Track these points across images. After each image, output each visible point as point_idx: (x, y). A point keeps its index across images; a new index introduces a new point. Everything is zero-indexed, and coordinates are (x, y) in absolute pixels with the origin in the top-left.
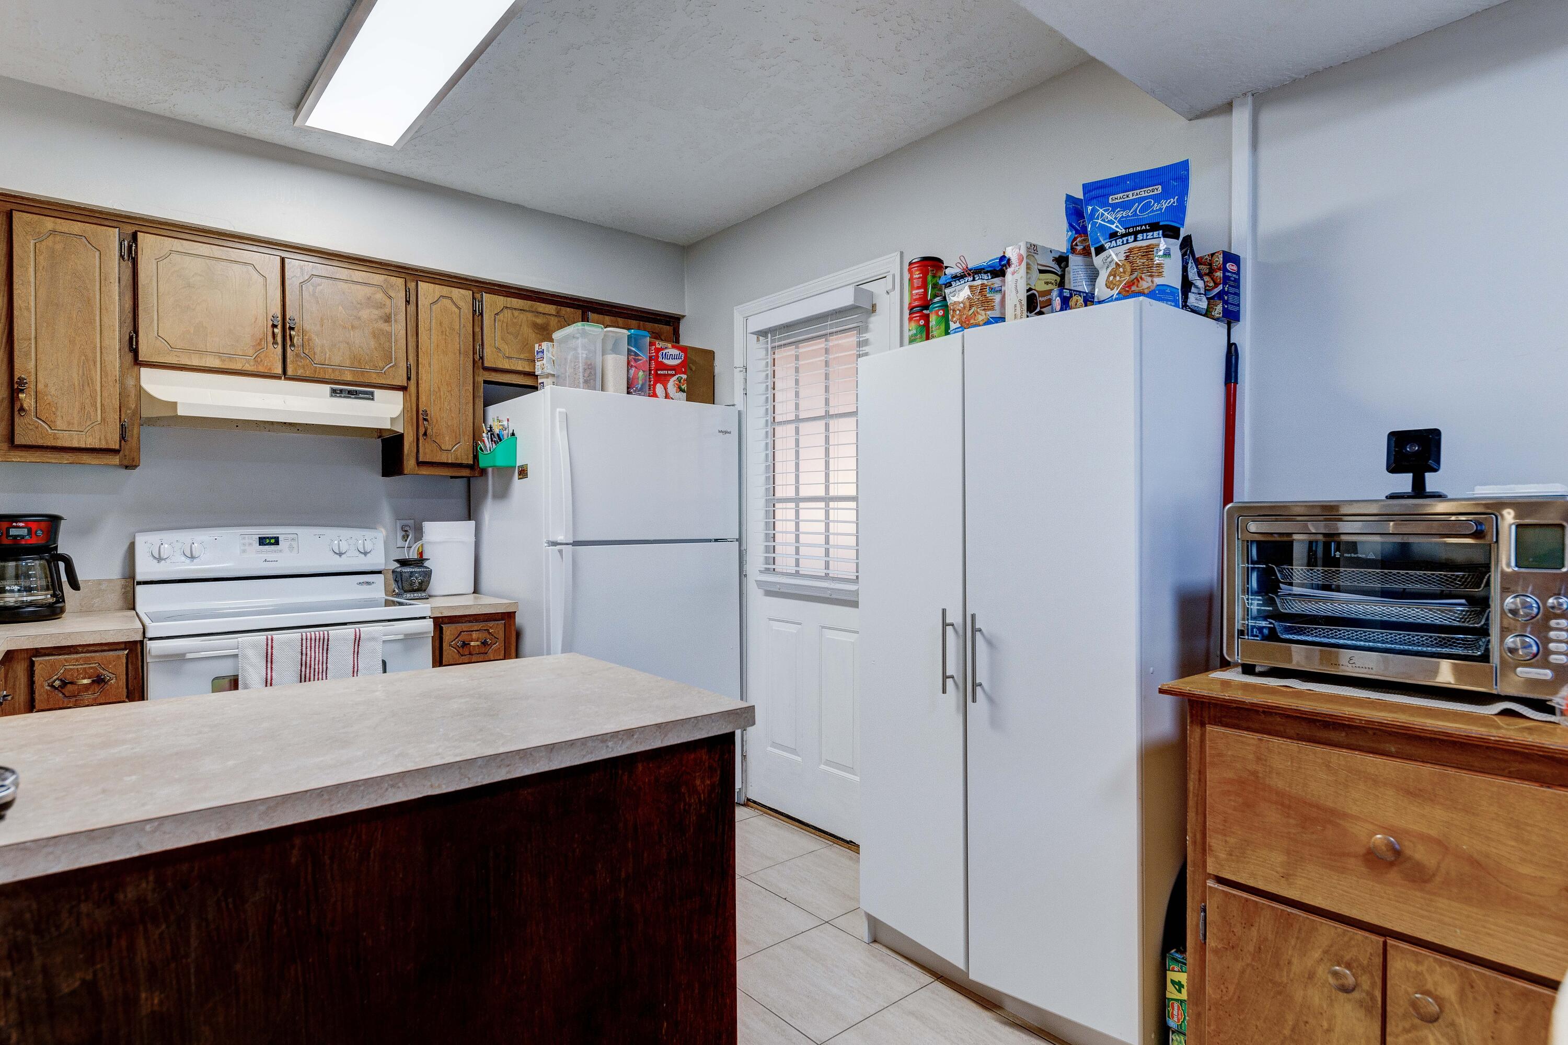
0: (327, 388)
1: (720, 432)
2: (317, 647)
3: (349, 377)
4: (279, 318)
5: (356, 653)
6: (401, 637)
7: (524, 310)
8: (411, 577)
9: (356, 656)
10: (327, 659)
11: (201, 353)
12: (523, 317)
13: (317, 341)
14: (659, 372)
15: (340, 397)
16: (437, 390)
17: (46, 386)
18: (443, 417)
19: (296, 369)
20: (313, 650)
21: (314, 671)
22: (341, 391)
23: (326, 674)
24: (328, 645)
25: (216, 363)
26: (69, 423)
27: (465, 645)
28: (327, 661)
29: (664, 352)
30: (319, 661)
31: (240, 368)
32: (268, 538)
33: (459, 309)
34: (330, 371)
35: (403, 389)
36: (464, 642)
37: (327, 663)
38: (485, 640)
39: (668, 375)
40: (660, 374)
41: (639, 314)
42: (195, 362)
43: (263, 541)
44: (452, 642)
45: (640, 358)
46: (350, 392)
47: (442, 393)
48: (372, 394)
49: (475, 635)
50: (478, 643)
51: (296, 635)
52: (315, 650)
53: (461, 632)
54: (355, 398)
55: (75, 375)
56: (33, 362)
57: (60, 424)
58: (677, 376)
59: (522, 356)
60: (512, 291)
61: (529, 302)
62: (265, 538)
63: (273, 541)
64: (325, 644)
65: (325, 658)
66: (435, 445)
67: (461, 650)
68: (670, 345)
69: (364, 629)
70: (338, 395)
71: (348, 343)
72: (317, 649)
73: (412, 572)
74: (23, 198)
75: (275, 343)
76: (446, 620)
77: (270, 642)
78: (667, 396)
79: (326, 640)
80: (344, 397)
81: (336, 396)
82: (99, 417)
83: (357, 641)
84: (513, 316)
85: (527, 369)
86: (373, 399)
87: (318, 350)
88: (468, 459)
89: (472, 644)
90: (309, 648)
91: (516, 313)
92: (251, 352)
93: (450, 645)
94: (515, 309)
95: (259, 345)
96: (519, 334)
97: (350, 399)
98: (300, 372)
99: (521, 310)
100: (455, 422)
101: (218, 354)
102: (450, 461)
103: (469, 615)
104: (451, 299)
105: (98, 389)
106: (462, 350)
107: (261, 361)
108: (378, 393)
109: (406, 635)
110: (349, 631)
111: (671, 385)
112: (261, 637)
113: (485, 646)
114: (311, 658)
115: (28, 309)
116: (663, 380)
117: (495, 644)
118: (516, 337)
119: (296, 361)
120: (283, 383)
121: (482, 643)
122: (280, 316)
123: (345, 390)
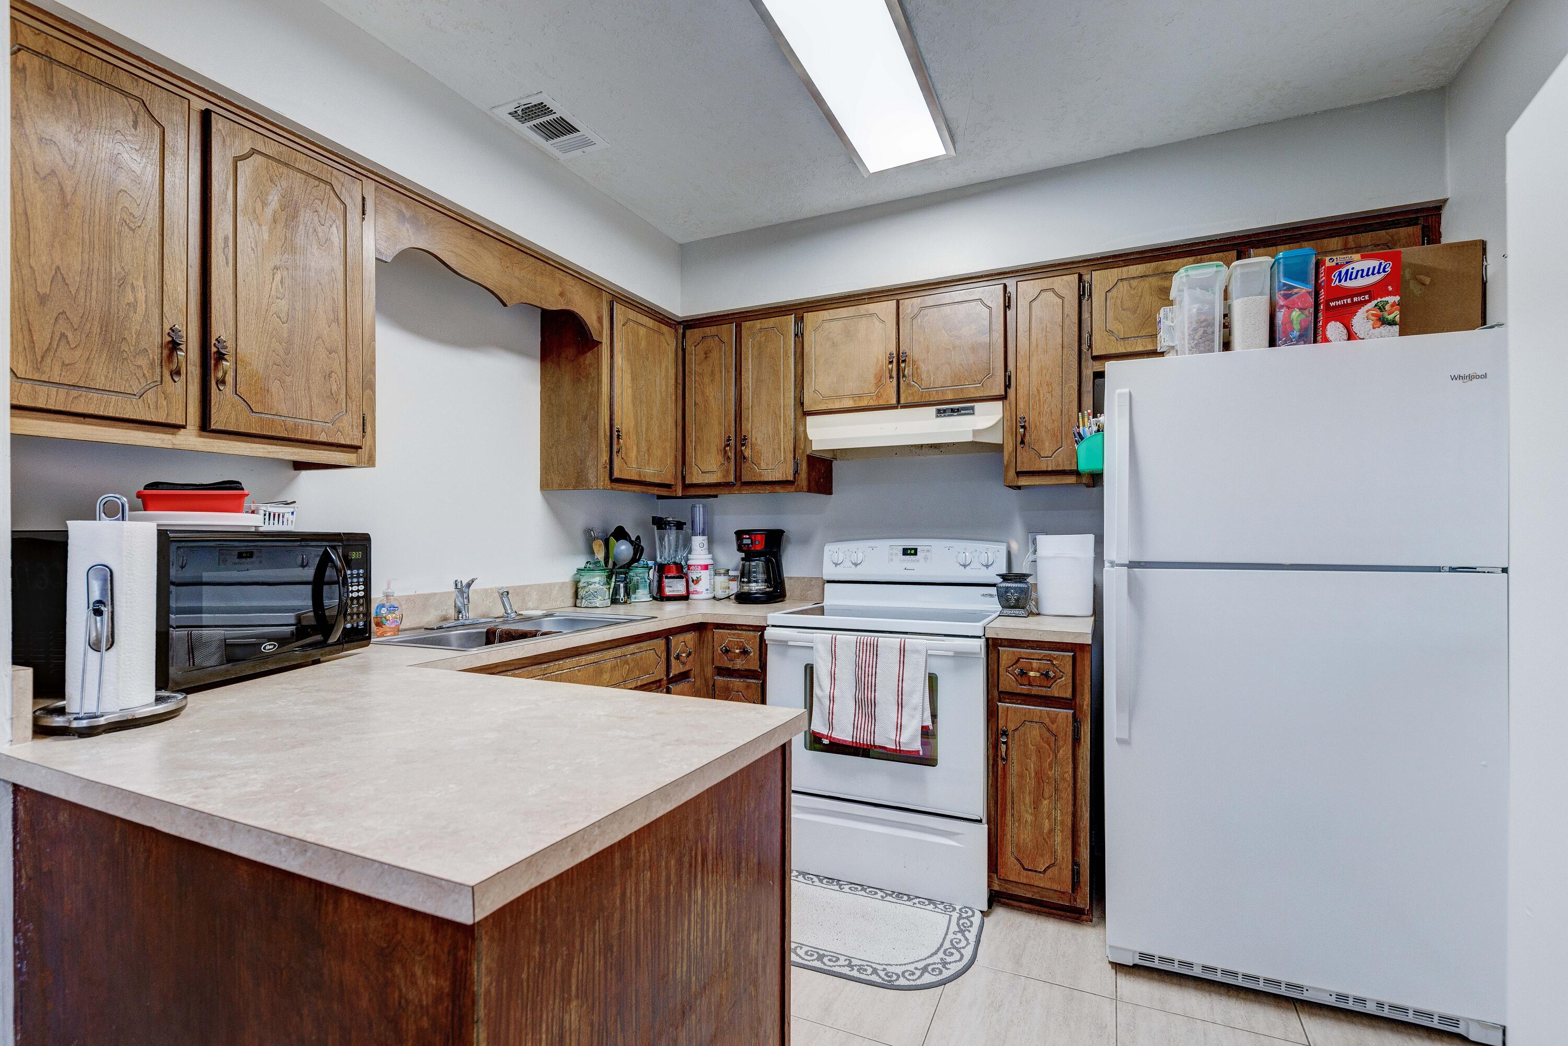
0: (933, 409)
1: (1454, 378)
2: (868, 651)
3: (950, 396)
4: (895, 355)
5: (902, 663)
6: (951, 654)
7: (1145, 276)
8: (1006, 592)
9: (902, 665)
10: (876, 663)
11: (840, 398)
12: (1146, 284)
13: (923, 368)
14: (1332, 304)
15: (945, 416)
16: (1036, 393)
17: (756, 439)
18: (1042, 422)
19: (907, 397)
20: (865, 653)
21: (865, 673)
22: (945, 411)
23: (875, 678)
24: (877, 651)
25: (849, 404)
26: (767, 464)
27: (1023, 673)
28: (876, 665)
29: (1344, 271)
30: (869, 665)
31: (866, 405)
32: (909, 549)
33: (1062, 298)
34: (934, 393)
35: (1003, 398)
36: (1022, 670)
37: (876, 668)
38: (1047, 672)
39: (1353, 303)
40: (1336, 307)
41: (1349, 225)
42: (837, 405)
43: (906, 552)
44: (1009, 667)
45: (1295, 290)
46: (952, 410)
47: (1042, 395)
48: (972, 408)
49: (1035, 664)
50: (1038, 674)
51: (852, 637)
52: (866, 654)
53: (1019, 658)
54: (958, 415)
55: (770, 429)
56: (750, 425)
57: (763, 466)
58: (1374, 303)
59: (1143, 333)
60: (1132, 257)
61: (1154, 264)
62: (907, 549)
63: (913, 552)
64: (874, 649)
65: (874, 662)
66: (1033, 453)
67: (1019, 678)
68: (1357, 257)
69: (911, 641)
70: (943, 415)
71: (949, 364)
72: (868, 653)
73: (1007, 588)
74: (747, 312)
75: (891, 377)
76: (1006, 643)
77: (833, 640)
78: (1351, 336)
79: (875, 646)
80: (949, 416)
81: (941, 416)
82: (782, 457)
83: (902, 651)
84: (1131, 287)
85: (1150, 347)
86: (973, 414)
87: (924, 376)
88: (1071, 464)
89: (1032, 674)
90: (861, 650)
91: (1134, 283)
92: (873, 390)
93: (1007, 671)
94: (1134, 278)
95: (879, 383)
96: (1138, 307)
97: (953, 417)
98: (910, 400)
99: (1141, 277)
100: (1056, 425)
101: (853, 397)
102: (1050, 469)
103: (1032, 641)
104: (1053, 290)
105: (782, 437)
106: (1065, 343)
107: (881, 395)
108: (978, 406)
109: (955, 652)
110: (895, 640)
111: (1361, 320)
112: (828, 635)
113: (1048, 679)
114: (862, 660)
115: (748, 388)
116: (1344, 316)
117: (1061, 678)
118: (1135, 312)
119: (907, 390)
120: (899, 411)
121: (1042, 674)
122: (895, 353)
123: (948, 409)
